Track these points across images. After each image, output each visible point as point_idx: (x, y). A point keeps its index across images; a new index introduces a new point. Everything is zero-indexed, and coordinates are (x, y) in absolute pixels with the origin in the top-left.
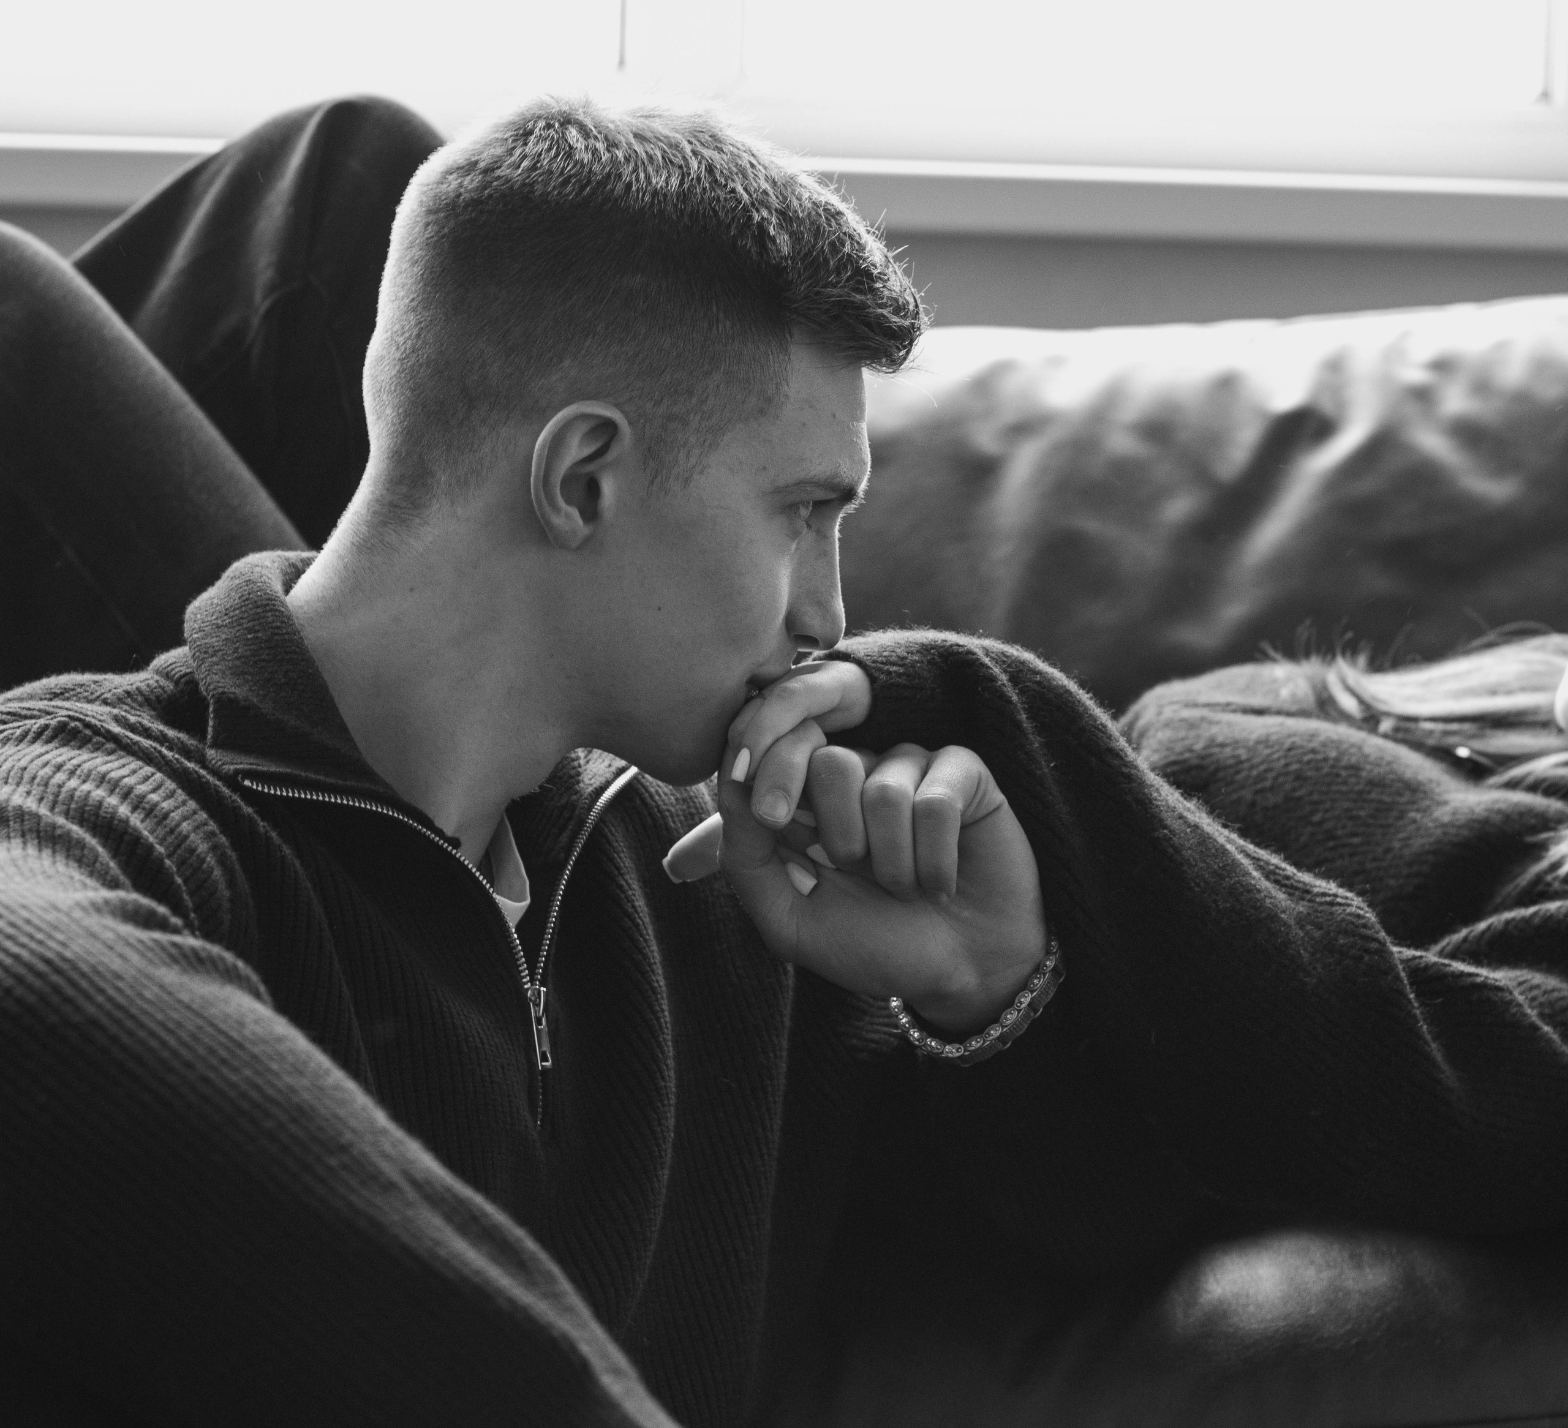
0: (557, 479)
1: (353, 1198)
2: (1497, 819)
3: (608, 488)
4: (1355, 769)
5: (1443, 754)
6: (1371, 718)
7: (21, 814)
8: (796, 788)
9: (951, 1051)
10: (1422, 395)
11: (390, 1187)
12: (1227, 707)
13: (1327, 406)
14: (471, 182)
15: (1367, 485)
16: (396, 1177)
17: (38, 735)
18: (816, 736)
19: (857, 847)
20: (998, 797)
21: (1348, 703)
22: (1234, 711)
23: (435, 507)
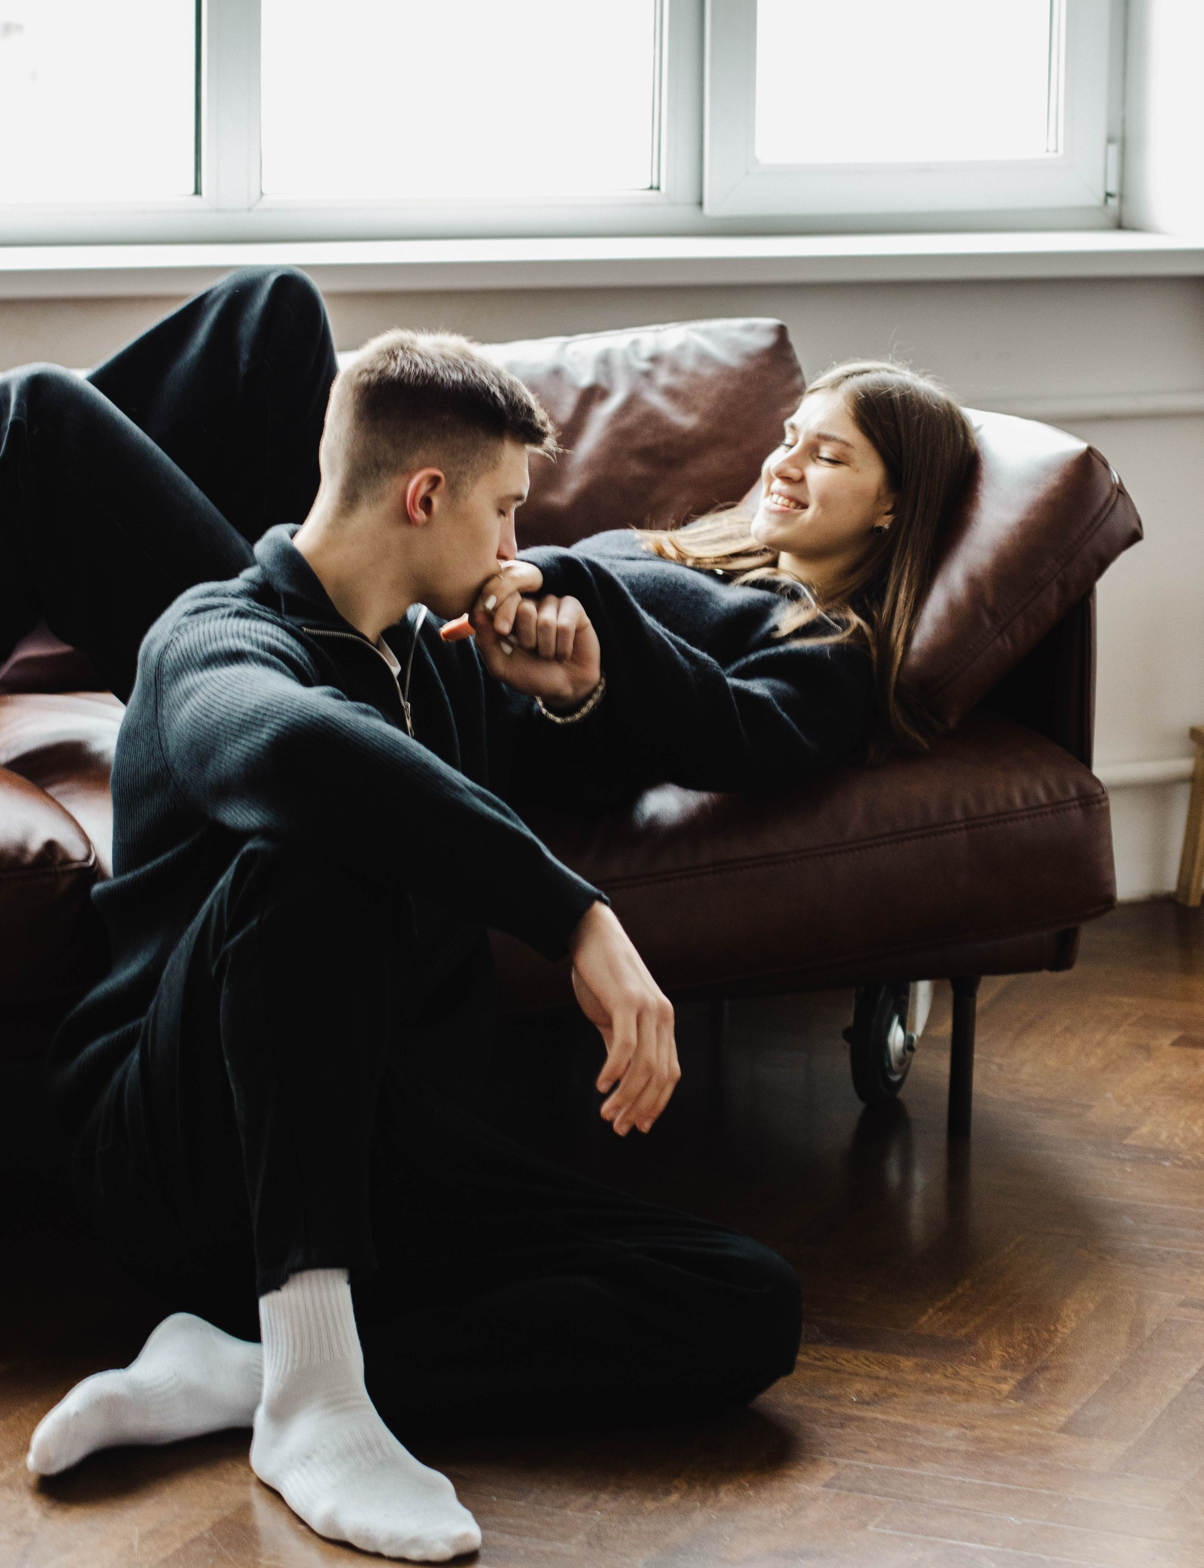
0: (418, 501)
1: (452, 795)
2: (747, 605)
3: (436, 501)
4: (684, 586)
5: (711, 573)
6: (681, 559)
7: (252, 654)
8: (512, 618)
9: (558, 720)
10: (647, 375)
11: (461, 791)
12: (618, 558)
13: (604, 383)
14: (374, 377)
15: (628, 421)
16: (463, 787)
17: (229, 615)
18: (518, 597)
19: (533, 643)
20: (587, 620)
21: (671, 551)
22: (623, 559)
23: (362, 511)
